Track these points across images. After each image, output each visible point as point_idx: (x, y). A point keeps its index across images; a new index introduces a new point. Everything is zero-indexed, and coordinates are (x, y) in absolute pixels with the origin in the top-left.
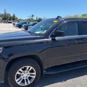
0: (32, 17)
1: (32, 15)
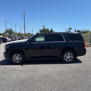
0: (69, 30)
1: (70, 28)
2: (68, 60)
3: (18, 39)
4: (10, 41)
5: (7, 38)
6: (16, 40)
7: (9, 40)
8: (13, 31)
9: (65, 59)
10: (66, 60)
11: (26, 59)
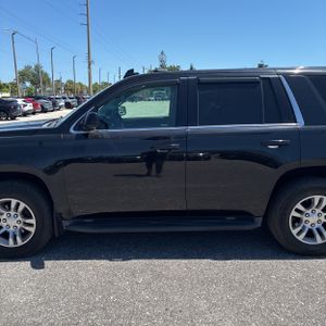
2: (310, 235)
3: (62, 103)
4: (34, 113)
5: (20, 101)
6: (55, 107)
7: (26, 109)
8: (46, 74)
9: (294, 232)
10: (301, 238)
11: (65, 224)
